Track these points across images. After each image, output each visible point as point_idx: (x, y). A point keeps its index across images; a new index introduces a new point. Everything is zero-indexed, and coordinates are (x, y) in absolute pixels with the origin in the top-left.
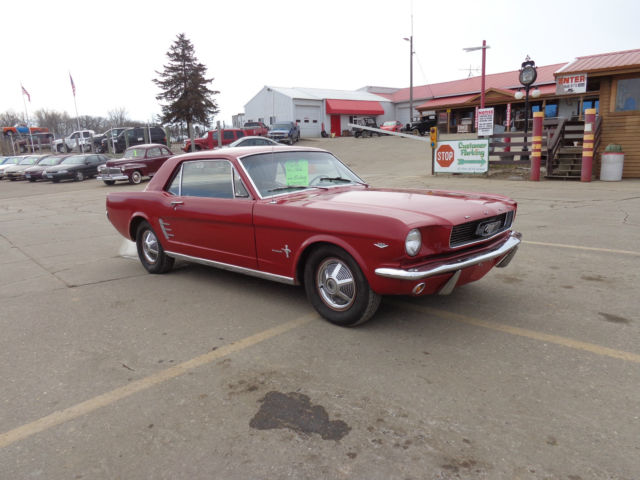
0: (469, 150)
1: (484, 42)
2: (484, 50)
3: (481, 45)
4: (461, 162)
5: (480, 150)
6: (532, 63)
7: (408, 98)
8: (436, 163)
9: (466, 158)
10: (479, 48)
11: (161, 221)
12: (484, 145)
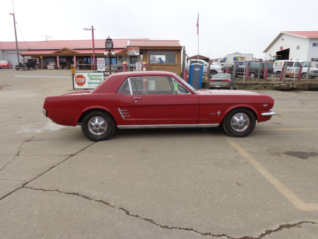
0: (93, 78)
1: (92, 27)
2: (93, 30)
3: (91, 28)
4: (90, 83)
5: (99, 77)
6: (111, 40)
7: (15, 48)
8: (75, 84)
9: (92, 81)
10: (90, 29)
11: (119, 109)
12: (102, 75)
